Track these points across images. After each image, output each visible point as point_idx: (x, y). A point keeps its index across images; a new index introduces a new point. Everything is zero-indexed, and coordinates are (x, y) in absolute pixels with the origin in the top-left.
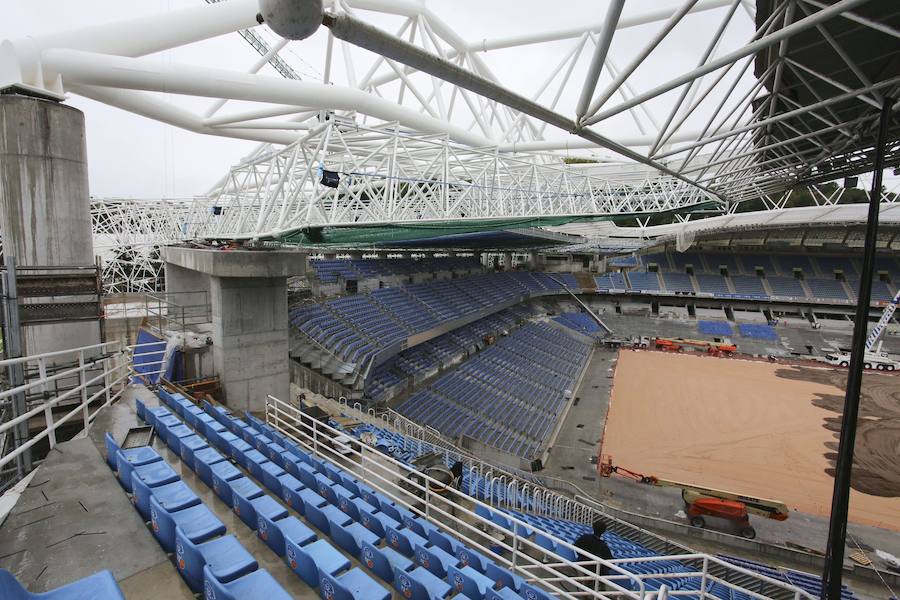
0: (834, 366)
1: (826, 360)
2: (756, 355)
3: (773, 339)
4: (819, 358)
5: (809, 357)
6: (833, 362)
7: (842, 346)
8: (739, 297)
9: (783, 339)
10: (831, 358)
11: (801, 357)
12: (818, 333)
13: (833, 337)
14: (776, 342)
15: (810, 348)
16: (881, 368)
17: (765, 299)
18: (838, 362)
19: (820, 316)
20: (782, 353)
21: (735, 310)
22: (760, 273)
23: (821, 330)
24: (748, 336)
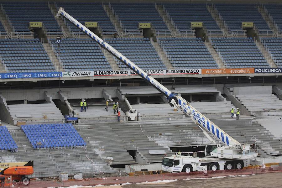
0: (175, 175)
1: (164, 168)
2: (65, 177)
3: (80, 146)
4: (151, 168)
5: (138, 168)
6: (172, 169)
7: (173, 144)
8: (13, 78)
9: (93, 143)
10: (171, 163)
11: (127, 169)
12: (138, 127)
13: (159, 131)
14: (85, 150)
15: (133, 153)
16: (229, 167)
17: (54, 77)
18: (179, 168)
19: (134, 100)
20: (98, 167)
21: (9, 102)
22: (38, 32)
23: (140, 122)
24: (41, 147)
